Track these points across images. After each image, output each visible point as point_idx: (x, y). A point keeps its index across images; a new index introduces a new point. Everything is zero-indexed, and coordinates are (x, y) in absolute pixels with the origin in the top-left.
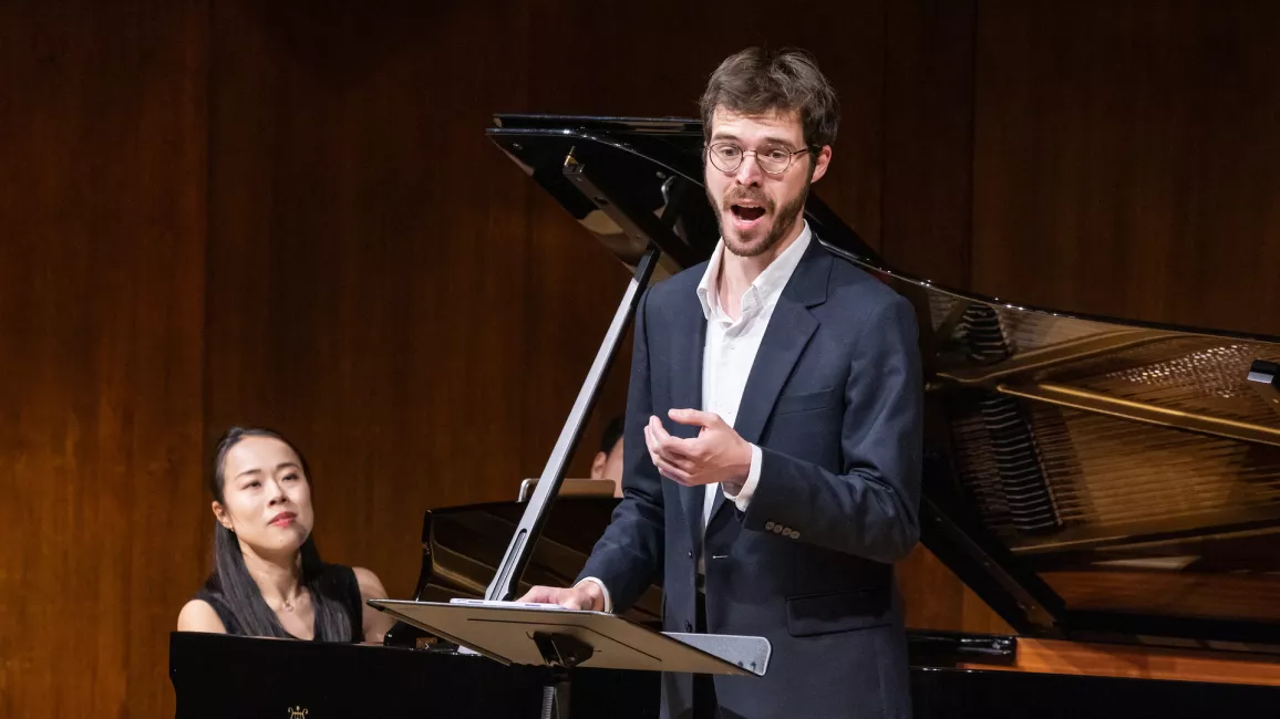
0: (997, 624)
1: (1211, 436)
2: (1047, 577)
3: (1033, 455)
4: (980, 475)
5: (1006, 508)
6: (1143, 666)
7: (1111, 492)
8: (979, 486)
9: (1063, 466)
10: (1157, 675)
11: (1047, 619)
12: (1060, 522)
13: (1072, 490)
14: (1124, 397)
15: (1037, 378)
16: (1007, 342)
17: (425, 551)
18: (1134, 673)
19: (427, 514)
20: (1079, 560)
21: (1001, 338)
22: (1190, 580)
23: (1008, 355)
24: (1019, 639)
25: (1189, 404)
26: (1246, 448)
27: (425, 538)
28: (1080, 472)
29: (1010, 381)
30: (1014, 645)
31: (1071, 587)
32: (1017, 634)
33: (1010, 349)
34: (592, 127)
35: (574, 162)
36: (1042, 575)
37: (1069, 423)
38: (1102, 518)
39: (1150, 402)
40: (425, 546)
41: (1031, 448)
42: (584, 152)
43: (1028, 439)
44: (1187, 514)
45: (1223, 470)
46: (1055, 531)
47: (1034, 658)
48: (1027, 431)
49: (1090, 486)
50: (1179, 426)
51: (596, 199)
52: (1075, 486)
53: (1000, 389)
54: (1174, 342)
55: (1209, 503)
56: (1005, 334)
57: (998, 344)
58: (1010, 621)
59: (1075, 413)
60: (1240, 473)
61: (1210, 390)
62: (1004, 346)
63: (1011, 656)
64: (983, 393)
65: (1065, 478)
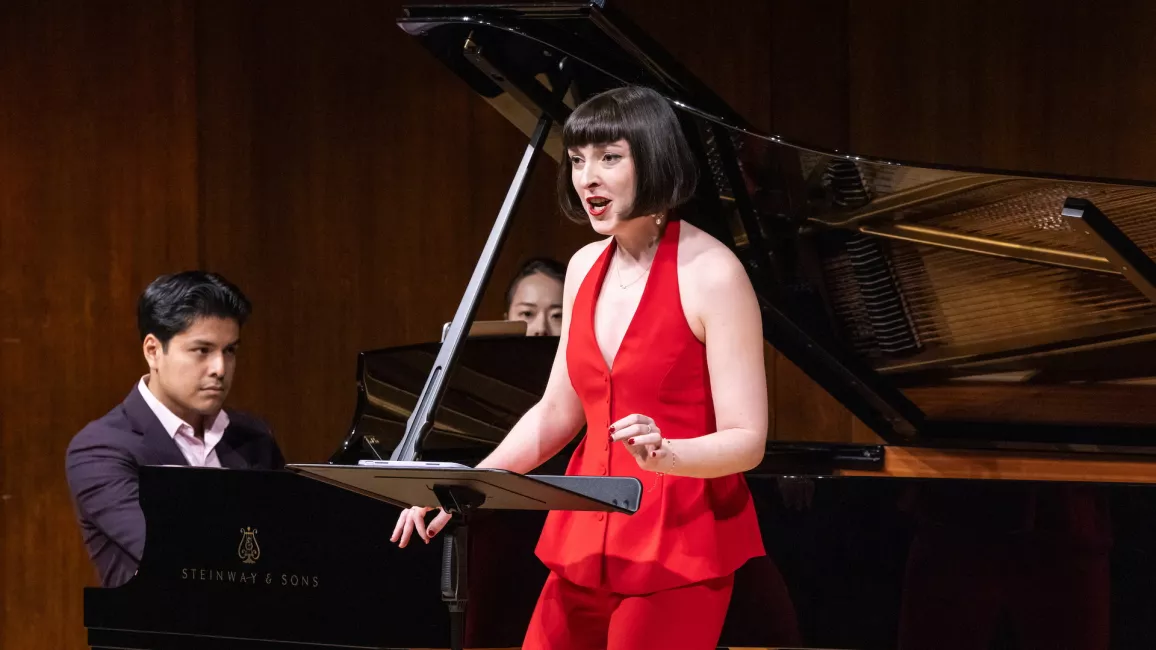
0: (867, 435)
1: (1046, 265)
2: (913, 395)
3: (892, 287)
4: (852, 306)
5: (872, 334)
6: (993, 468)
7: (963, 317)
8: (850, 315)
9: (920, 295)
10: (1006, 475)
11: (908, 428)
12: (919, 345)
13: (931, 315)
14: (970, 234)
15: (894, 219)
16: (867, 189)
17: (359, 388)
18: (986, 475)
19: (360, 356)
20: (937, 377)
21: (860, 186)
22: (1034, 391)
23: (867, 201)
24: (886, 448)
25: (1024, 238)
26: (1074, 275)
27: (359, 377)
28: (938, 300)
29: (872, 223)
30: (882, 453)
31: (930, 400)
32: (885, 443)
33: (869, 195)
34: (488, 14)
35: (473, 45)
36: (903, 391)
37: (924, 258)
38: (958, 339)
39: (991, 237)
40: (359, 384)
41: (890, 281)
42: (480, 34)
43: (889, 273)
45: (1057, 294)
46: (914, 353)
47: (900, 464)
48: (887, 266)
49: (946, 312)
50: (1017, 257)
51: (493, 76)
52: (932, 312)
53: (862, 230)
54: (1010, 184)
55: (1048, 323)
56: (864, 182)
57: (859, 191)
58: (880, 434)
59: (927, 249)
60: (1072, 297)
62: (864, 193)
63: (880, 465)
64: (849, 233)
65: (922, 306)
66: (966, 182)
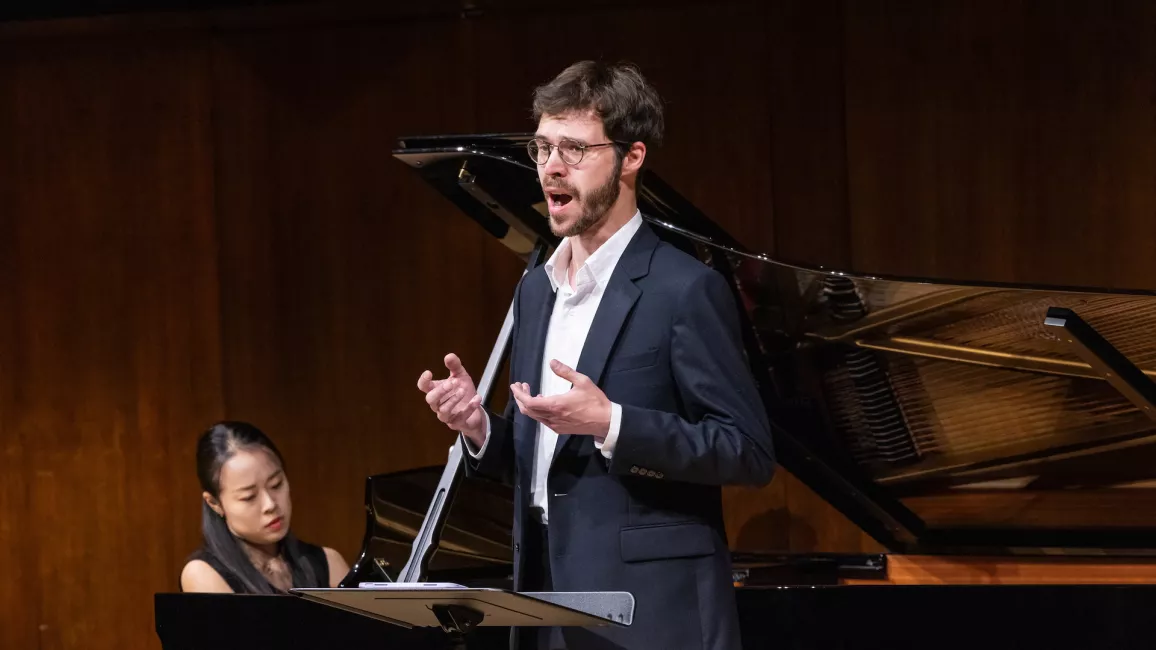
0: (869, 544)
1: (1037, 373)
2: (909, 503)
3: (892, 397)
4: (852, 418)
5: (874, 445)
6: (992, 573)
7: (960, 425)
8: (850, 428)
9: (917, 406)
10: (1006, 580)
11: (909, 537)
12: (920, 453)
13: (928, 426)
14: (963, 344)
15: (891, 331)
16: (863, 302)
17: (368, 512)
18: (985, 580)
19: (368, 480)
20: (939, 485)
21: (858, 300)
22: (1030, 497)
23: (864, 313)
24: (889, 557)
25: (1018, 347)
26: (1068, 382)
27: (368, 501)
28: (934, 410)
29: (869, 336)
30: (885, 562)
31: (931, 510)
32: (886, 550)
33: (866, 309)
34: (481, 144)
35: (467, 174)
36: (901, 500)
37: (921, 369)
38: (955, 448)
39: (983, 347)
40: (367, 508)
41: (890, 392)
42: (475, 165)
43: (887, 384)
44: (1024, 440)
45: (1052, 401)
46: (915, 461)
47: (902, 572)
48: (885, 378)
49: (942, 422)
50: (1009, 367)
51: (488, 204)
52: (931, 422)
53: (858, 343)
54: (1000, 295)
55: (1043, 430)
56: (861, 295)
57: (856, 304)
58: (880, 541)
59: (924, 361)
60: (1064, 403)
61: (1034, 334)
62: (860, 306)
63: (883, 574)
64: (844, 349)
65: (922, 415)
66: (955, 294)
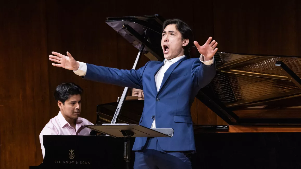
0: (225, 123)
1: (268, 79)
2: (235, 112)
4: (219, 90)
5: (224, 97)
6: (257, 130)
7: (248, 92)
8: (218, 93)
9: (237, 87)
10: (260, 131)
11: (235, 121)
12: (236, 100)
14: (249, 71)
15: (230, 68)
16: (222, 61)
18: (255, 131)
19: (97, 106)
20: (241, 108)
21: (221, 60)
22: (266, 110)
23: (222, 64)
24: (229, 126)
25: (263, 72)
26: (276, 81)
27: (97, 111)
28: (241, 88)
29: (224, 69)
30: (228, 127)
31: (240, 114)
33: (223, 62)
34: (128, 19)
35: (125, 27)
36: (233, 111)
37: (237, 78)
38: (246, 98)
39: (254, 72)
40: (97, 113)
41: (229, 84)
43: (228, 82)
44: (264, 96)
45: (272, 86)
46: (235, 102)
47: (232, 130)
48: (228, 80)
49: (243, 91)
50: (261, 77)
51: (130, 34)
52: (239, 91)
53: (222, 71)
55: (269, 94)
56: (222, 59)
58: (227, 122)
59: (238, 75)
60: (275, 86)
61: (268, 69)
62: (222, 62)
63: (228, 130)
64: (218, 73)
